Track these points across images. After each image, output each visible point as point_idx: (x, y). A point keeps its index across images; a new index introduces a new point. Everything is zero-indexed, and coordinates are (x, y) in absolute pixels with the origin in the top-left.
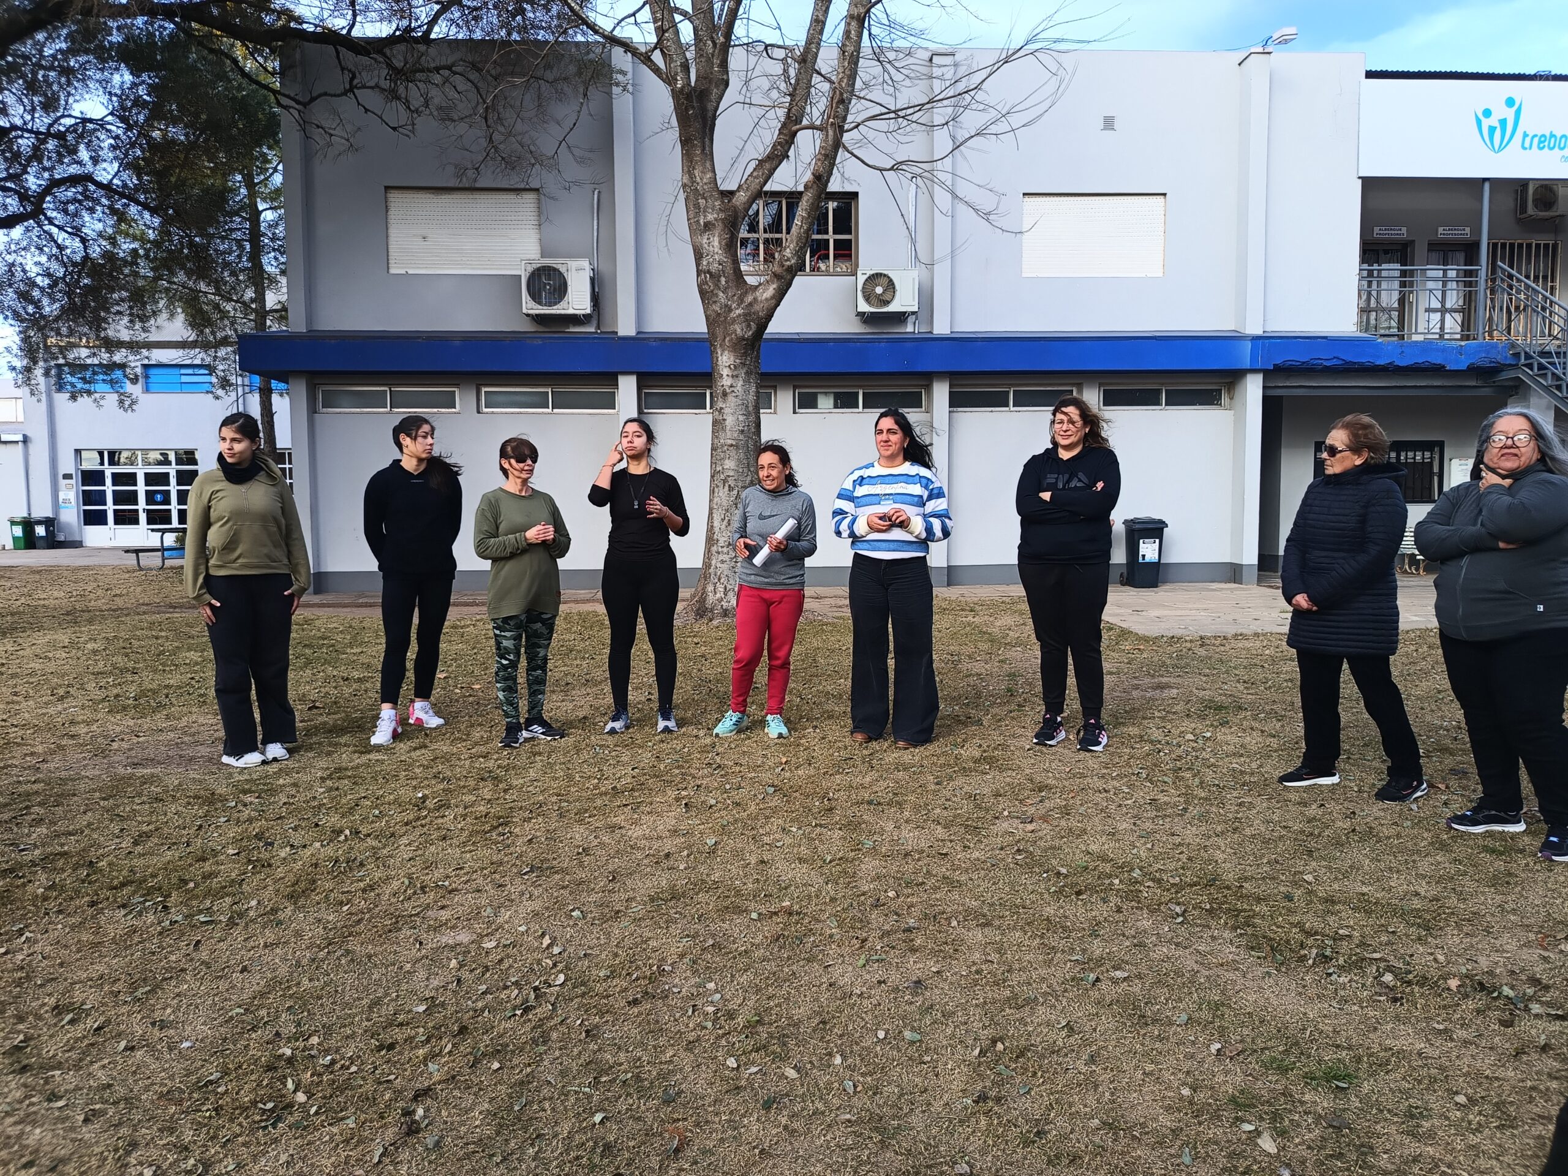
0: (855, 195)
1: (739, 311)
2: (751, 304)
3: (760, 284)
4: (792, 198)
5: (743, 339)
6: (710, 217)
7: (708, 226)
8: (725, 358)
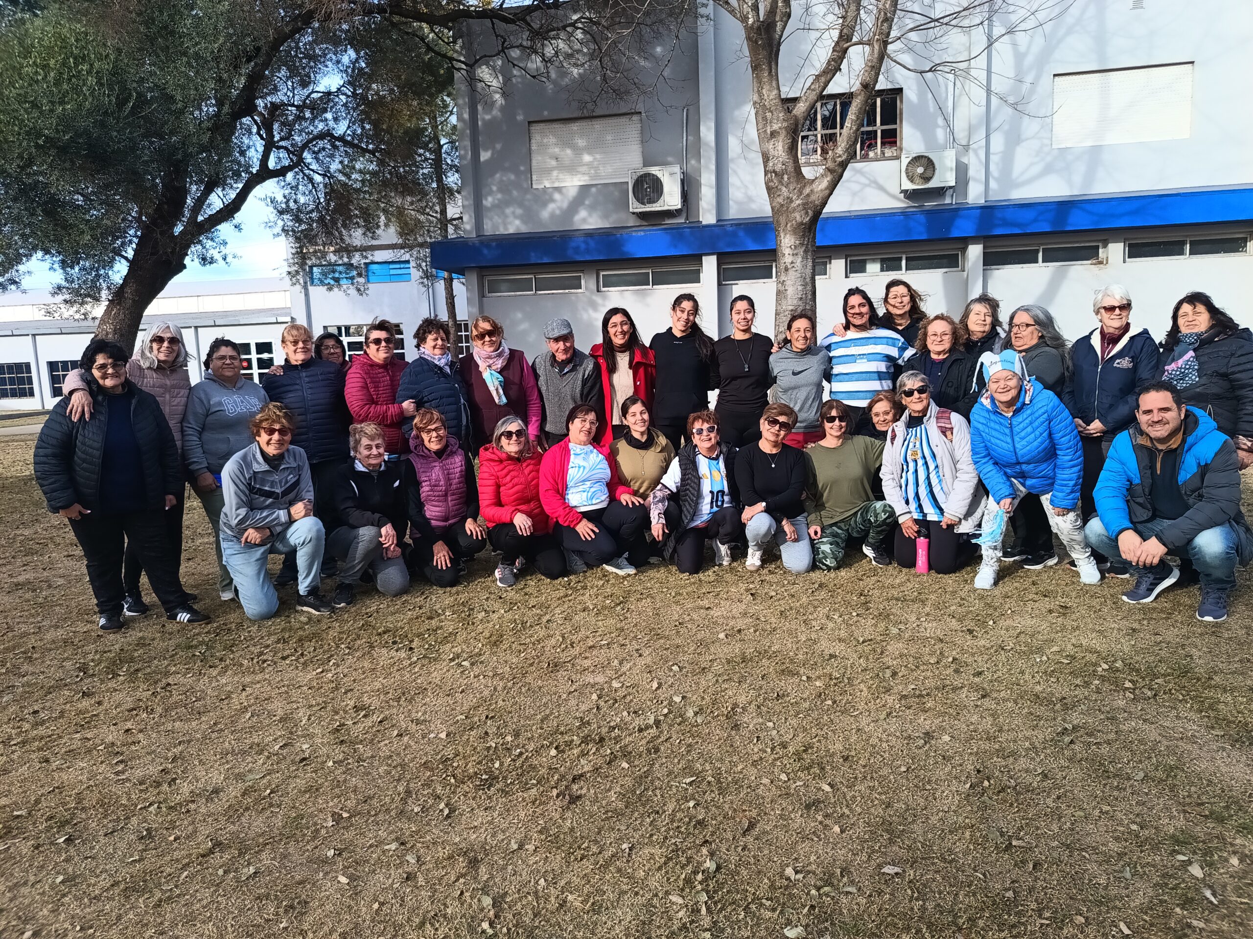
0: (900, 91)
1: (799, 202)
2: (808, 195)
3: (816, 178)
4: (846, 99)
5: (802, 224)
6: (776, 127)
7: (773, 134)
8: (787, 240)
